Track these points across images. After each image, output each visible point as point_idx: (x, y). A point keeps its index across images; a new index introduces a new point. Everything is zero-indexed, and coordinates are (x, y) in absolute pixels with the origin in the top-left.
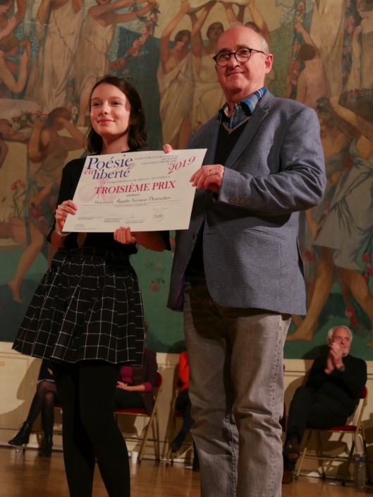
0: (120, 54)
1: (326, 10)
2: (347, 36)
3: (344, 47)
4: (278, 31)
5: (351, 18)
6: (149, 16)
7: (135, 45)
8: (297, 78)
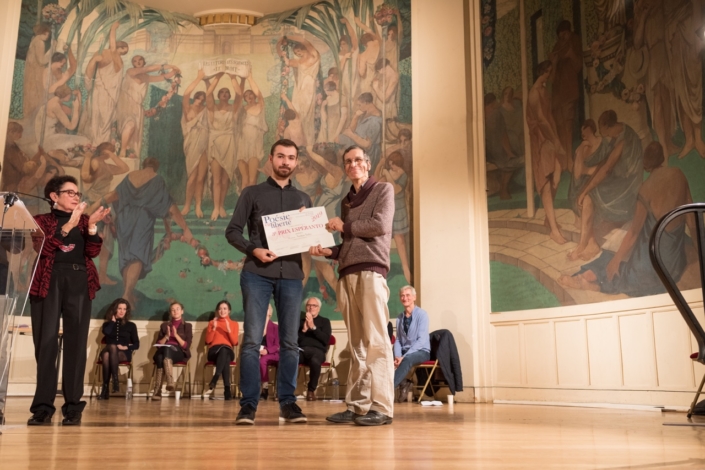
0: (152, 104)
1: (303, 87)
2: (317, 106)
3: (315, 113)
4: (269, 98)
7: (164, 98)
8: (283, 131)
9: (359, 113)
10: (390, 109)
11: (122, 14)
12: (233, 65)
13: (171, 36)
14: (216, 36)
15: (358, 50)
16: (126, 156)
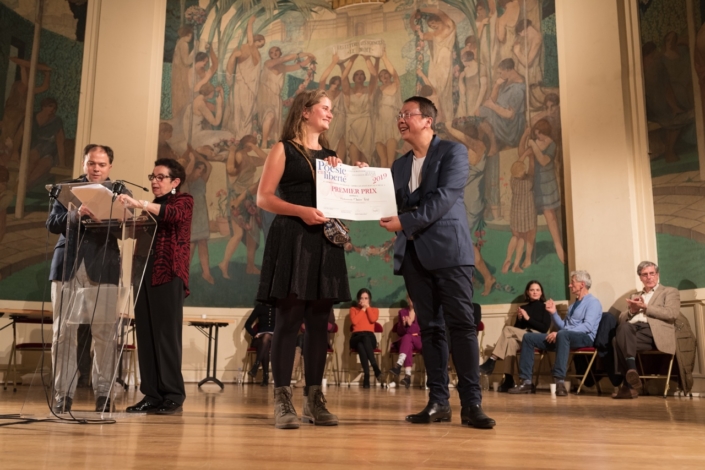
0: (290, 95)
1: (439, 61)
2: (455, 79)
3: (453, 87)
4: (405, 76)
5: (457, 67)
6: (309, 66)
7: (301, 87)
9: (500, 81)
10: (533, 74)
11: (257, 8)
12: (367, 46)
13: (305, 23)
14: (349, 18)
15: (496, 14)
16: (268, 147)
